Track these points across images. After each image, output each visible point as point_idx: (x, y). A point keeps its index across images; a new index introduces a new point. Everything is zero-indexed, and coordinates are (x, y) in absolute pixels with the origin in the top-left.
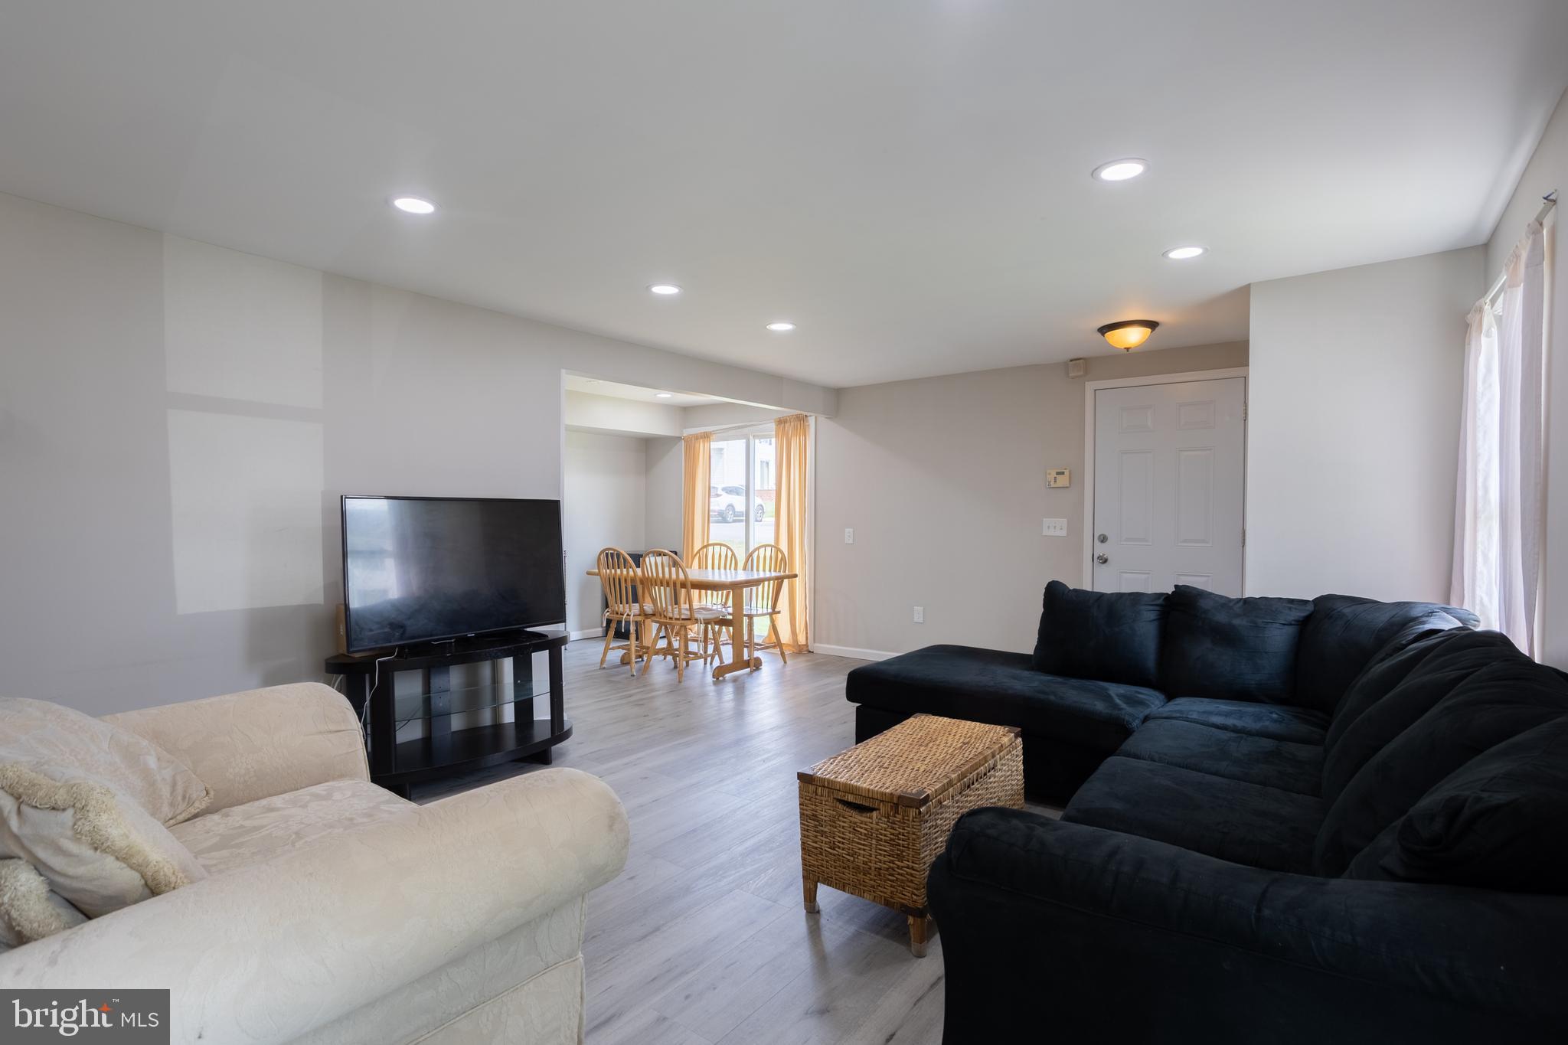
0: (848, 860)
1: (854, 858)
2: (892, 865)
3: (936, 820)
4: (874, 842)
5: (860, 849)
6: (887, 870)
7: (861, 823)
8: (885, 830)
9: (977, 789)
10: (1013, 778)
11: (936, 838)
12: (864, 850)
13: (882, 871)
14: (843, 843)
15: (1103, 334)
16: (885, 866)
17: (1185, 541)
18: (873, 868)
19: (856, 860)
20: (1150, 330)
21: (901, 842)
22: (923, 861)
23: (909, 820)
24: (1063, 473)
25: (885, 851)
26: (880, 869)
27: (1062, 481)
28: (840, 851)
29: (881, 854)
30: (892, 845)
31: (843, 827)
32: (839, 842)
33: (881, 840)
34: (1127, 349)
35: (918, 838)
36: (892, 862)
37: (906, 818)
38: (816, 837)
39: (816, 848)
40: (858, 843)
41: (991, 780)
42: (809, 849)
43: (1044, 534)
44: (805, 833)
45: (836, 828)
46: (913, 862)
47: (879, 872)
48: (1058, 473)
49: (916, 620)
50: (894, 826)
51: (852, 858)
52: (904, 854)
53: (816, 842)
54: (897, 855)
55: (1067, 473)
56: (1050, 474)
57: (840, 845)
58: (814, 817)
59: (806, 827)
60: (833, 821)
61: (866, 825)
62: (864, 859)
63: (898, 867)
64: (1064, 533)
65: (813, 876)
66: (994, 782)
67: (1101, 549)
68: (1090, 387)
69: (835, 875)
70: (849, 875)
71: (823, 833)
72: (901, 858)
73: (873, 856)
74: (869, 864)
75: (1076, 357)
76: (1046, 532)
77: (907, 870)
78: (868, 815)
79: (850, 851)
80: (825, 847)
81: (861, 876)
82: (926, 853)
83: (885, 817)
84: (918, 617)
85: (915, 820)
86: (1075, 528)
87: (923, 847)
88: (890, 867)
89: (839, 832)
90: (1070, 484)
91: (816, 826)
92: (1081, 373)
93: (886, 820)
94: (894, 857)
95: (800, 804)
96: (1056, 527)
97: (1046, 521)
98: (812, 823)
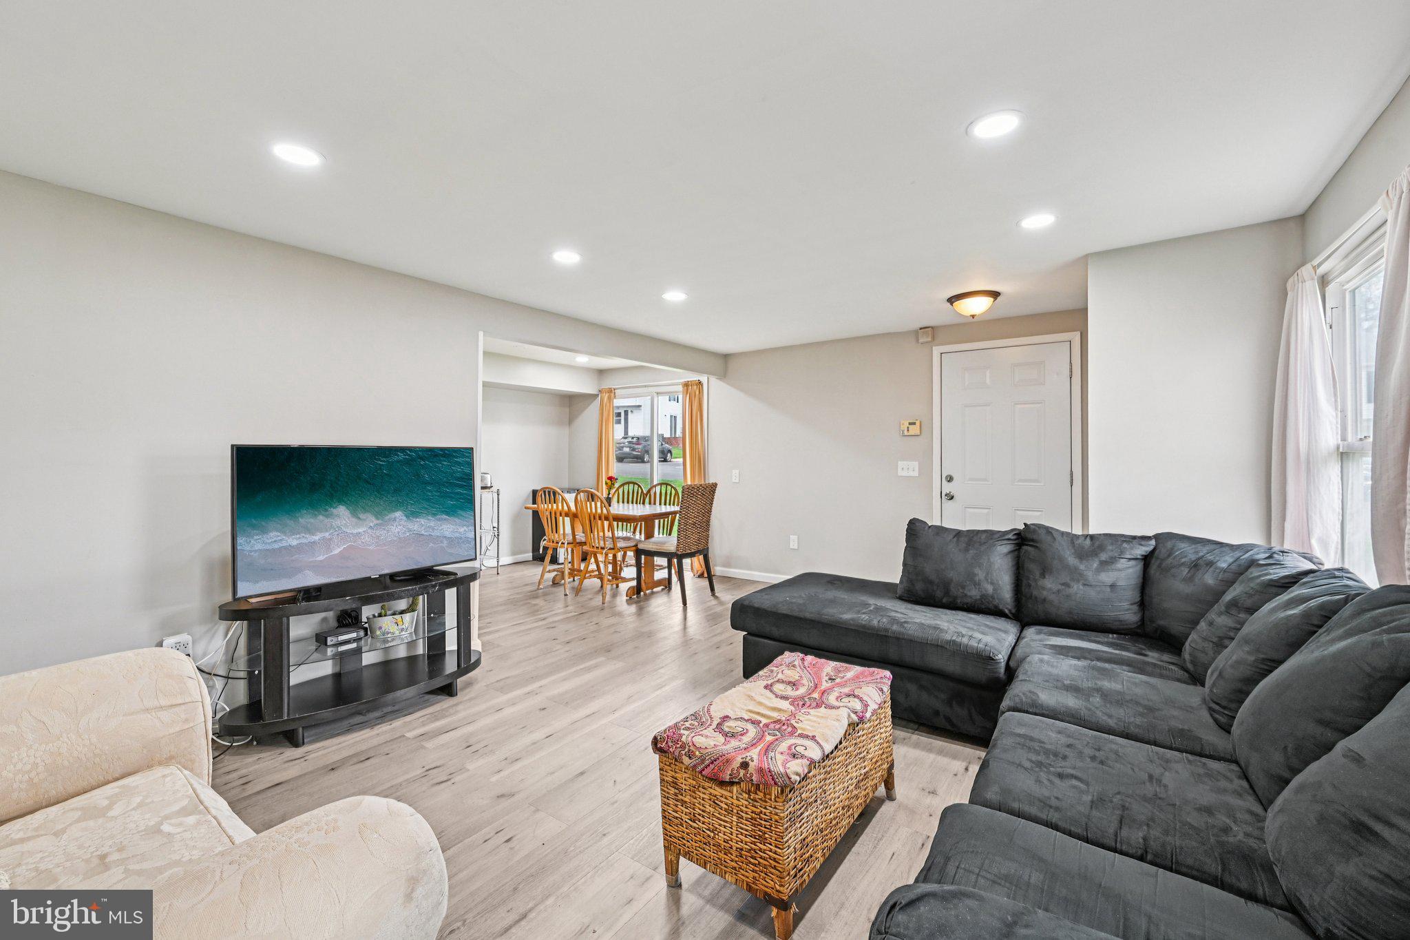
0: (709, 836)
1: (715, 834)
2: (753, 846)
3: (801, 794)
4: (735, 818)
5: (720, 825)
6: (749, 851)
7: (721, 797)
8: (746, 807)
9: (846, 748)
10: (882, 726)
11: (802, 814)
12: (725, 827)
13: (743, 852)
14: (703, 817)
15: (952, 304)
16: (747, 847)
17: (1020, 481)
18: (734, 848)
19: (717, 836)
20: (992, 299)
21: (763, 822)
22: (787, 844)
23: (771, 800)
24: (914, 424)
25: (746, 830)
26: (742, 849)
27: (914, 430)
28: (700, 824)
29: (742, 834)
30: (754, 825)
31: (703, 799)
32: (699, 815)
33: (742, 818)
34: (973, 316)
35: (781, 819)
36: (754, 843)
37: (768, 797)
38: (676, 806)
39: (677, 818)
40: (718, 818)
41: (859, 734)
42: (670, 818)
43: (899, 474)
44: (665, 800)
45: (695, 798)
46: (776, 847)
47: (740, 853)
48: (910, 424)
49: (791, 547)
50: (755, 803)
51: (712, 835)
52: (767, 836)
53: (676, 812)
54: (759, 836)
55: (918, 423)
56: (903, 424)
57: (700, 818)
58: (675, 784)
59: (667, 795)
60: (694, 789)
61: (726, 798)
62: (725, 837)
63: (760, 850)
64: (916, 474)
65: (674, 850)
66: (863, 736)
67: (948, 488)
68: (937, 351)
69: (696, 850)
70: (709, 853)
71: (683, 802)
72: (763, 840)
73: (734, 835)
74: (730, 842)
75: (925, 326)
76: (900, 473)
77: (770, 853)
78: (729, 788)
79: (710, 826)
80: (685, 818)
81: (722, 855)
82: (790, 835)
83: (746, 793)
84: (794, 544)
85: (777, 799)
86: (926, 470)
87: (787, 829)
88: (752, 849)
89: (699, 803)
90: (921, 433)
91: (676, 795)
92: (930, 339)
93: (747, 796)
94: (755, 838)
95: (660, 769)
96: (909, 468)
97: (901, 464)
98: (673, 791)
